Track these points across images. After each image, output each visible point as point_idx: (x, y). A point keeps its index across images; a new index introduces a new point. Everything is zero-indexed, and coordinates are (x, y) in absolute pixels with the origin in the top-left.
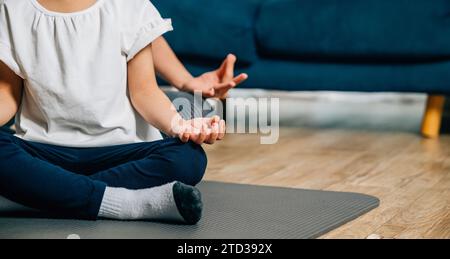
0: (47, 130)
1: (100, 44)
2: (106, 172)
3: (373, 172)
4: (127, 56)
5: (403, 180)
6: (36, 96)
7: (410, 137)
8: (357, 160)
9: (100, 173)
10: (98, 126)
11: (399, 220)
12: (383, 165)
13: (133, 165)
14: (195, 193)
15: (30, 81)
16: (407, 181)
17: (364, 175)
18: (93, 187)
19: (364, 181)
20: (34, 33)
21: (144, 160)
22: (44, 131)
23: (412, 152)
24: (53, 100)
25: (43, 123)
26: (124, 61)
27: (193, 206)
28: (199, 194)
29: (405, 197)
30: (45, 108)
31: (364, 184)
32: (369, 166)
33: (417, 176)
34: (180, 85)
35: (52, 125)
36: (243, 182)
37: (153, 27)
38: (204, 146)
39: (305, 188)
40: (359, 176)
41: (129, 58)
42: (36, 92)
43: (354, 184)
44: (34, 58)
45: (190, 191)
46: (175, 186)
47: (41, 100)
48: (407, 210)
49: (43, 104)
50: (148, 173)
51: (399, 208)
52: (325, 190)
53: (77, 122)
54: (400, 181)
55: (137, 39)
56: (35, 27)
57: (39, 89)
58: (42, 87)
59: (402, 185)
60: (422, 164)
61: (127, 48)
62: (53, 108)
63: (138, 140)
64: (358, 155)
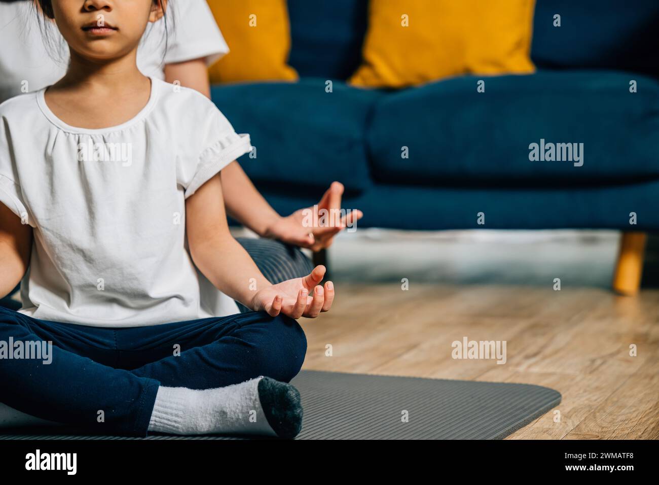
0: (69, 302)
1: (146, 175)
2: (157, 364)
3: (548, 351)
4: (185, 190)
5: (593, 361)
6: (53, 253)
7: (597, 294)
8: (523, 332)
9: (148, 365)
10: (145, 296)
11: (592, 425)
12: (562, 338)
13: (198, 353)
14: (292, 393)
15: (43, 230)
16: (598, 362)
17: (535, 355)
18: (140, 387)
19: (536, 364)
20: (49, 160)
21: (214, 345)
22: (65, 304)
23: (602, 317)
24: (78, 258)
25: (63, 292)
26: (181, 197)
27: (289, 413)
28: (298, 395)
29: (597, 388)
30: (66, 271)
31: (536, 370)
32: (541, 341)
33: (612, 355)
34: (262, 229)
35: (77, 296)
36: (358, 371)
37: (223, 147)
38: (301, 321)
39: (451, 378)
40: (528, 357)
41: (188, 194)
42: (52, 247)
43: (522, 369)
44: (49, 196)
45: (284, 391)
46: (261, 384)
47: (59, 258)
48: (602, 409)
49: (63, 265)
50: (221, 365)
51: (590, 407)
52: (478, 380)
53: (114, 290)
54: (588, 363)
55: (200, 166)
56: (49, 151)
57: (57, 242)
58: (62, 240)
59: (592, 369)
60: (618, 337)
61: (186, 179)
62: (78, 271)
63: (203, 315)
64: (522, 324)
